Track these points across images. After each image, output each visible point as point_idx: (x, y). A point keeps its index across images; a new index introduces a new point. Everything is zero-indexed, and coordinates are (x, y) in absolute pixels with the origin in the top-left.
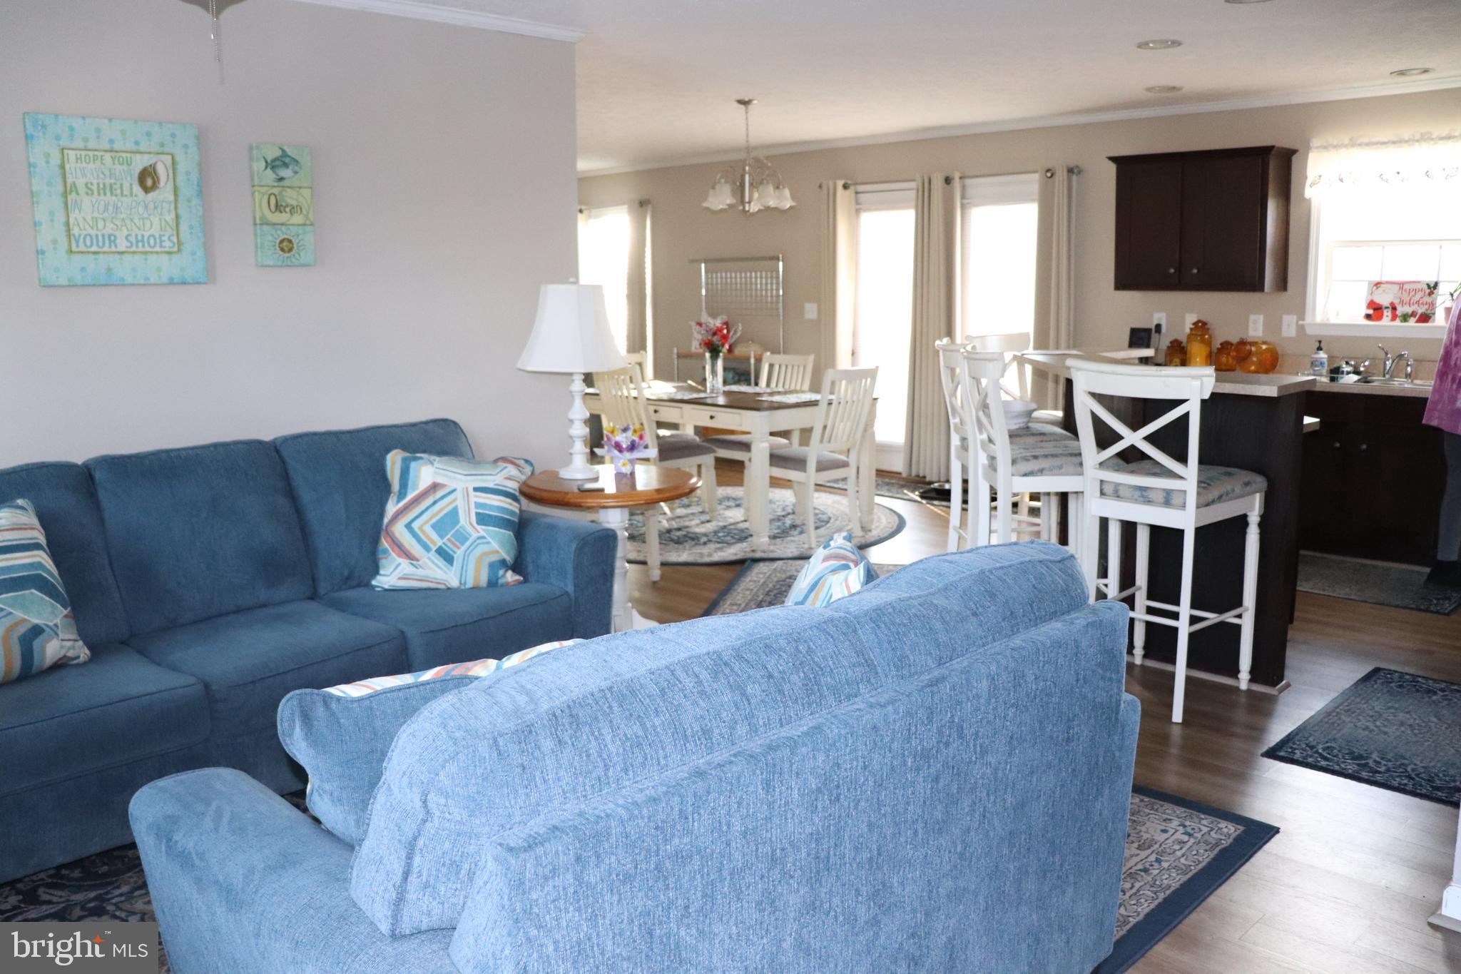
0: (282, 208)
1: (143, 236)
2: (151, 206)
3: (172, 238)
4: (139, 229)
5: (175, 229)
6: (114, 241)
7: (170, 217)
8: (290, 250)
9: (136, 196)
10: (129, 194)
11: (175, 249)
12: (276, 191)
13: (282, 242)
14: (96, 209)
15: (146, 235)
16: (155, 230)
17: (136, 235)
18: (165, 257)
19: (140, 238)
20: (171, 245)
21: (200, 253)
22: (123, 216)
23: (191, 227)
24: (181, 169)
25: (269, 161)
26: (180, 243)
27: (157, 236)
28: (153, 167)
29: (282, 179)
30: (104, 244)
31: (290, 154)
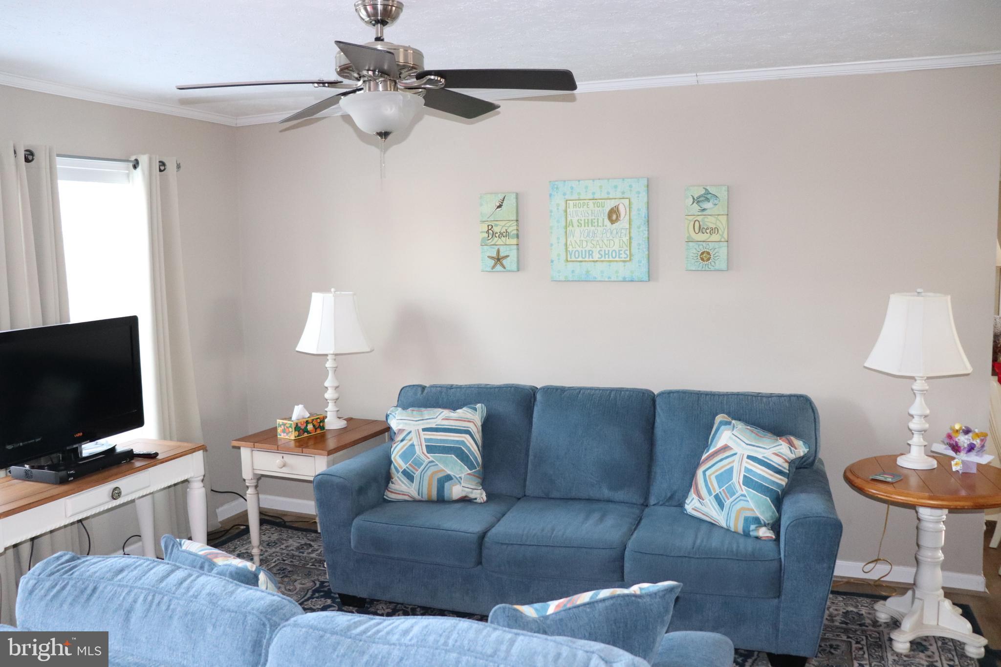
0: (704, 231)
1: (609, 251)
2: (615, 232)
3: (626, 252)
4: (607, 247)
5: (628, 246)
6: (592, 255)
7: (626, 239)
8: (708, 259)
9: (606, 226)
10: (602, 225)
11: (628, 259)
12: (700, 218)
13: (702, 253)
14: (582, 235)
15: (611, 250)
16: (616, 248)
17: (605, 251)
18: (621, 264)
19: (607, 252)
20: (626, 256)
21: (645, 262)
22: (598, 239)
23: (639, 244)
24: (635, 207)
25: (695, 198)
26: (631, 255)
27: (617, 251)
28: (617, 207)
29: (704, 210)
30: (585, 257)
31: (711, 192)
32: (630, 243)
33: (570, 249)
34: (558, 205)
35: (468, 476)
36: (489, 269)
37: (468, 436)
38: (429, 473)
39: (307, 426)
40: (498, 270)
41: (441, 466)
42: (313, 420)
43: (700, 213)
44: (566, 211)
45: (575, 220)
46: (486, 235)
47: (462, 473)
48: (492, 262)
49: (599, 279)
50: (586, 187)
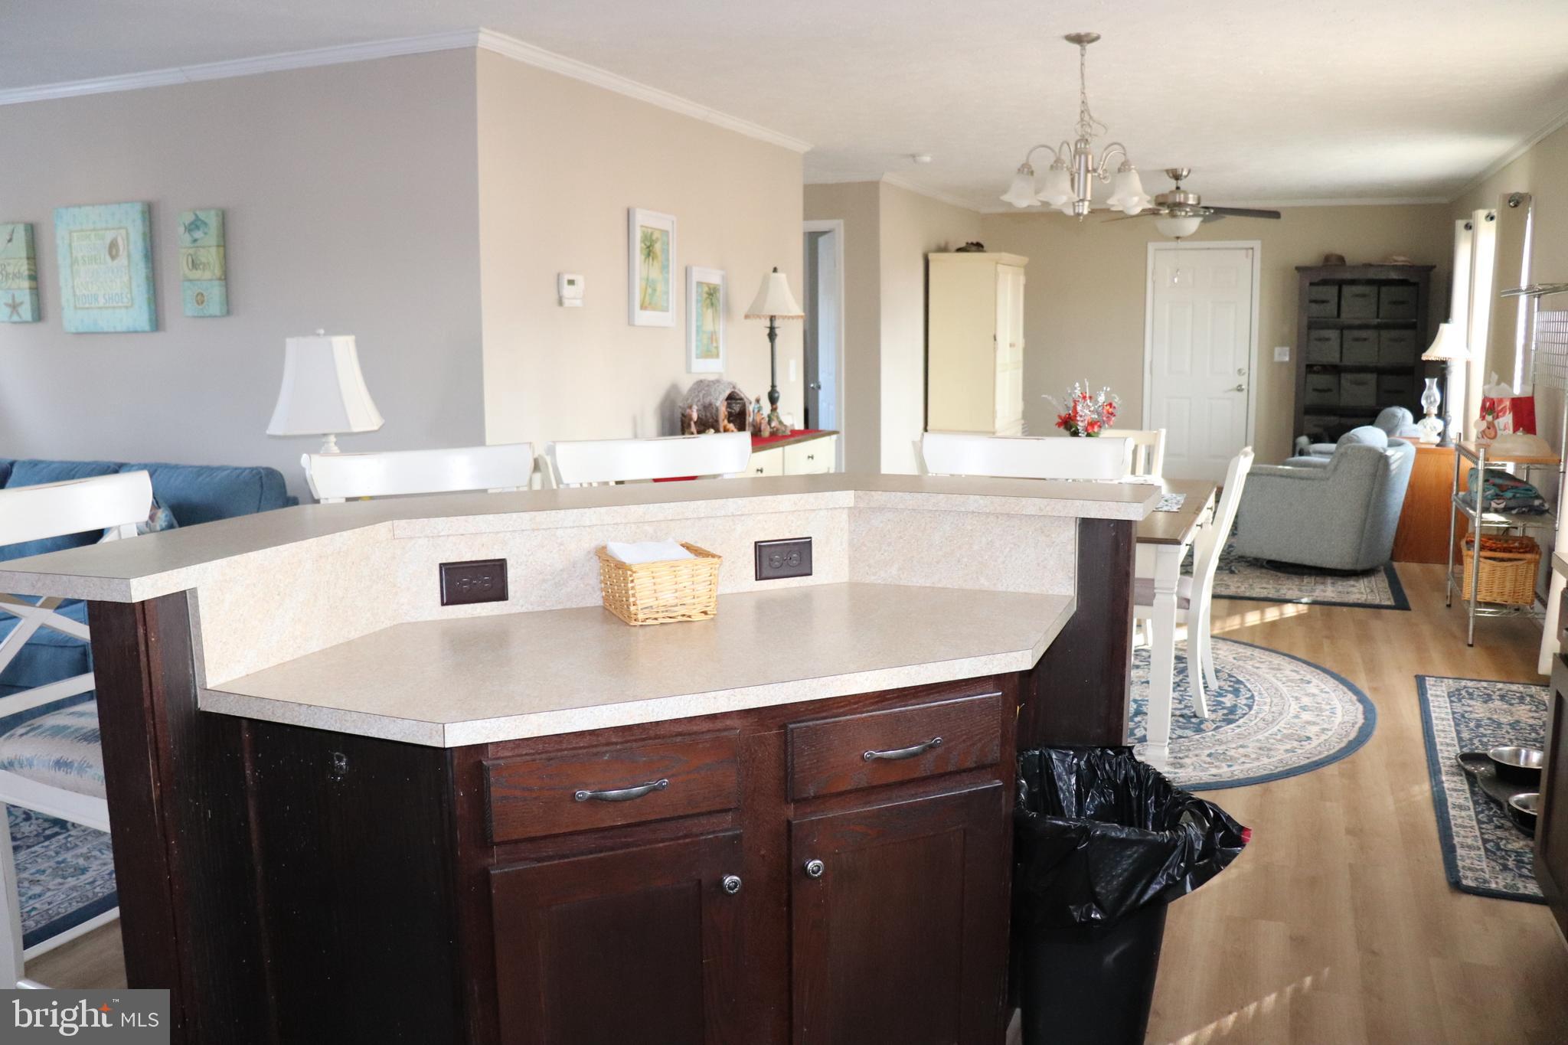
0: (197, 266)
2: (116, 270)
3: (128, 295)
4: (110, 289)
5: (129, 288)
6: (97, 299)
7: (126, 279)
9: (107, 263)
10: (104, 263)
11: (130, 304)
12: (192, 251)
13: (197, 295)
14: (87, 275)
15: (114, 293)
16: (118, 290)
17: (109, 294)
18: (124, 310)
19: (111, 296)
20: (128, 301)
21: (147, 307)
22: (102, 279)
24: (131, 238)
25: (187, 226)
26: (132, 299)
27: (119, 295)
28: (115, 239)
29: (195, 241)
30: (92, 302)
31: (200, 217)
32: (130, 284)
33: (77, 293)
34: (63, 238)
36: (7, 320)
40: (16, 321)
43: (192, 246)
44: (70, 245)
45: (80, 255)
48: (7, 311)
49: (106, 330)
50: (87, 215)
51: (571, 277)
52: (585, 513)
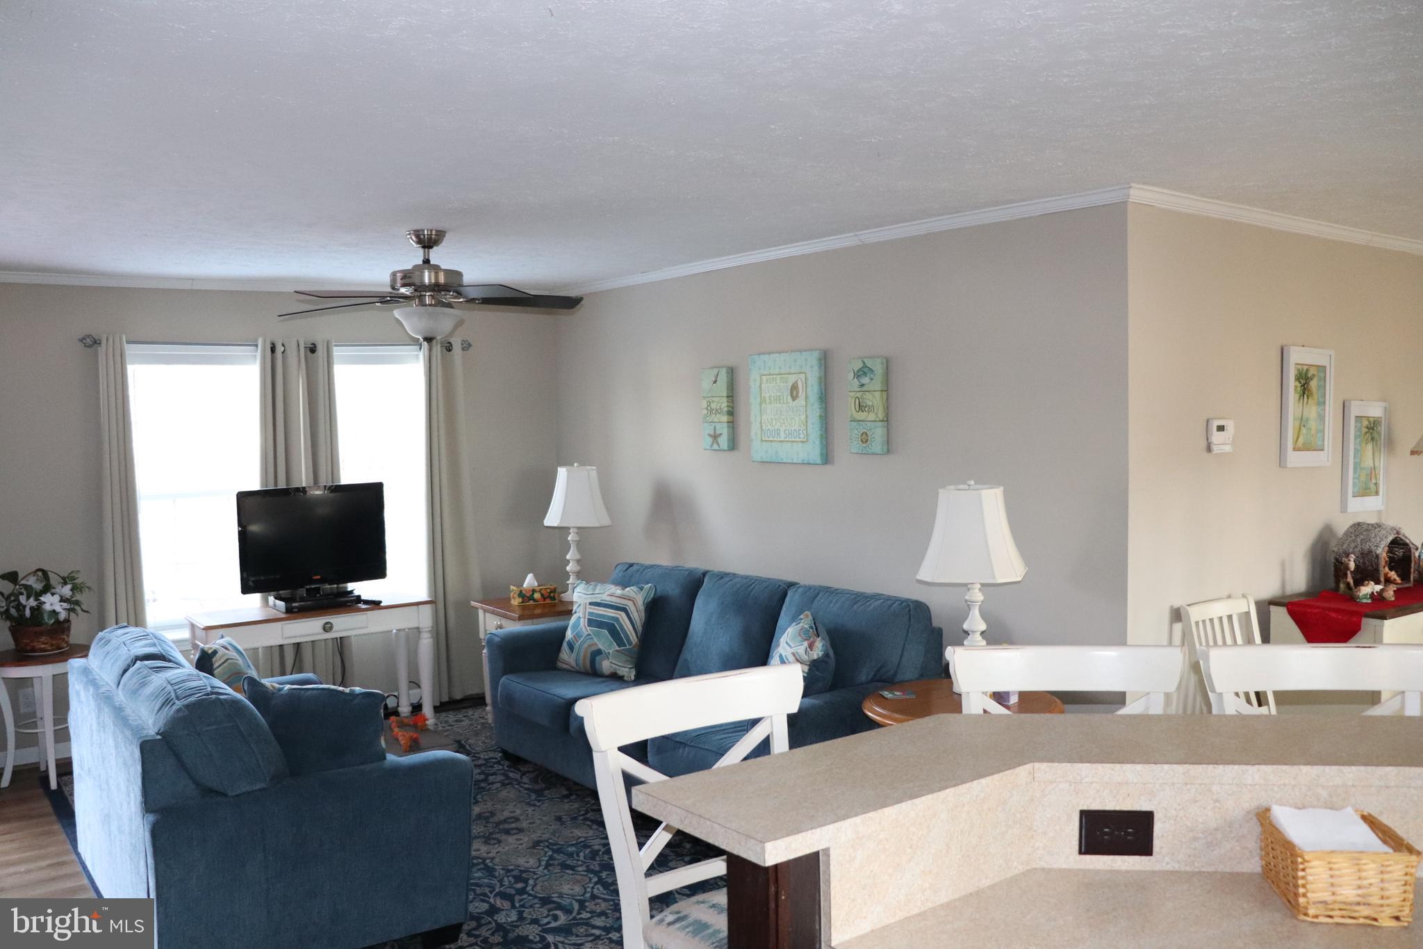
0: (863, 408)
1: (791, 430)
2: (795, 409)
3: (804, 432)
4: (790, 425)
5: (805, 425)
6: (779, 434)
7: (803, 417)
8: (867, 441)
9: (789, 403)
10: (786, 402)
11: (806, 439)
12: (859, 395)
13: (862, 434)
14: (772, 413)
15: (793, 429)
16: (797, 427)
17: (789, 430)
18: (800, 444)
19: (790, 432)
20: (804, 436)
21: (819, 442)
22: (783, 417)
23: (813, 423)
24: (809, 382)
25: (856, 372)
26: (807, 435)
27: (797, 430)
28: (796, 382)
29: (862, 385)
30: (775, 436)
31: (867, 365)
32: (807, 421)
33: (764, 428)
34: (755, 380)
35: (616, 652)
36: (708, 447)
37: (623, 614)
38: (586, 645)
39: (533, 594)
40: (715, 449)
41: (595, 640)
42: (541, 589)
43: (859, 389)
44: (760, 387)
45: (767, 395)
46: (705, 411)
47: (611, 649)
48: (710, 440)
49: (785, 461)
50: (775, 361)
51: (1221, 423)
52: (1247, 770)
